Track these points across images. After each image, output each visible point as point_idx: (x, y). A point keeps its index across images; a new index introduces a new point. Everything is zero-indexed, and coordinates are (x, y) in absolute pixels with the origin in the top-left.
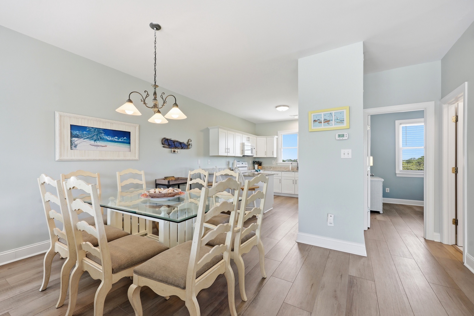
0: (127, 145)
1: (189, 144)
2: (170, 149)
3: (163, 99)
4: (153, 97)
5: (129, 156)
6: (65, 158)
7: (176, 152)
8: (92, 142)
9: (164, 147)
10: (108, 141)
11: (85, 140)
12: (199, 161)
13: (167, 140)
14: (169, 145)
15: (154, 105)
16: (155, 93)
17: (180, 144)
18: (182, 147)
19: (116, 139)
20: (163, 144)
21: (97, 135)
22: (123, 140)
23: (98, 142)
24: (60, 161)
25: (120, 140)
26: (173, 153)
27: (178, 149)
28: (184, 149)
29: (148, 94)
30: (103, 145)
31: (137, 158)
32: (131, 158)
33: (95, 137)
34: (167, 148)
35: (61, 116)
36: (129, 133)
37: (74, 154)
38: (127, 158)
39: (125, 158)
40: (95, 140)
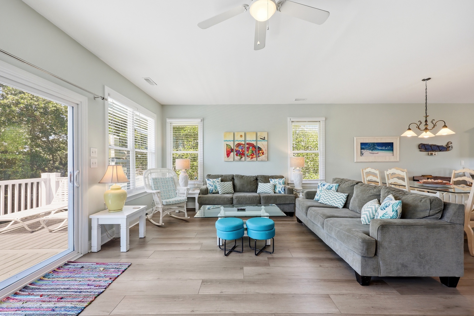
0: (391, 152)
1: (449, 146)
2: (427, 153)
3: (433, 123)
4: (425, 123)
5: (393, 159)
6: (359, 161)
7: (433, 154)
8: (371, 151)
9: (420, 151)
10: (379, 150)
11: (367, 150)
12: (463, 162)
13: (424, 145)
14: (426, 149)
15: (425, 128)
16: (426, 121)
17: (438, 147)
18: (440, 150)
19: (384, 148)
20: (419, 148)
21: (373, 147)
22: (388, 149)
23: (374, 151)
24: (357, 162)
25: (386, 149)
26: (430, 155)
27: (436, 151)
28: (443, 151)
29: (421, 122)
30: (376, 153)
31: (398, 160)
32: (394, 160)
33: (372, 148)
34: (424, 151)
35: (356, 139)
36: (392, 143)
37: (362, 159)
38: (391, 160)
39: (390, 160)
40: (372, 150)
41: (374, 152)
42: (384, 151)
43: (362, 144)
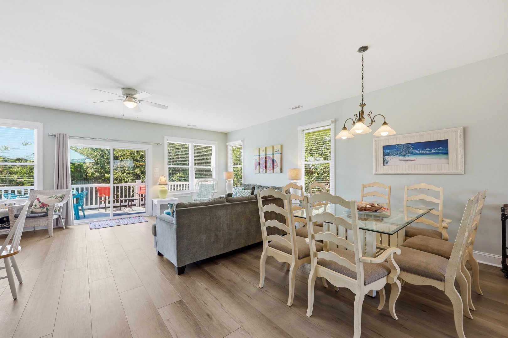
5: (447, 169)
6: (379, 172)
8: (401, 158)
11: (394, 157)
19: (427, 150)
21: (406, 150)
22: (437, 151)
23: (407, 156)
24: (376, 175)
25: (433, 151)
30: (412, 159)
31: (460, 169)
32: (450, 171)
33: (403, 153)
35: (376, 141)
36: (446, 141)
37: (386, 169)
38: (444, 171)
39: (440, 172)
40: (404, 156)
41: (407, 158)
42: (427, 156)
43: (384, 147)
